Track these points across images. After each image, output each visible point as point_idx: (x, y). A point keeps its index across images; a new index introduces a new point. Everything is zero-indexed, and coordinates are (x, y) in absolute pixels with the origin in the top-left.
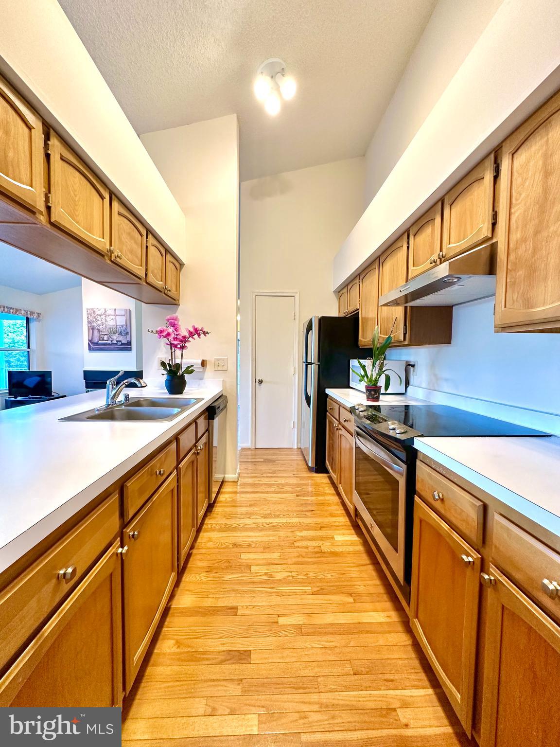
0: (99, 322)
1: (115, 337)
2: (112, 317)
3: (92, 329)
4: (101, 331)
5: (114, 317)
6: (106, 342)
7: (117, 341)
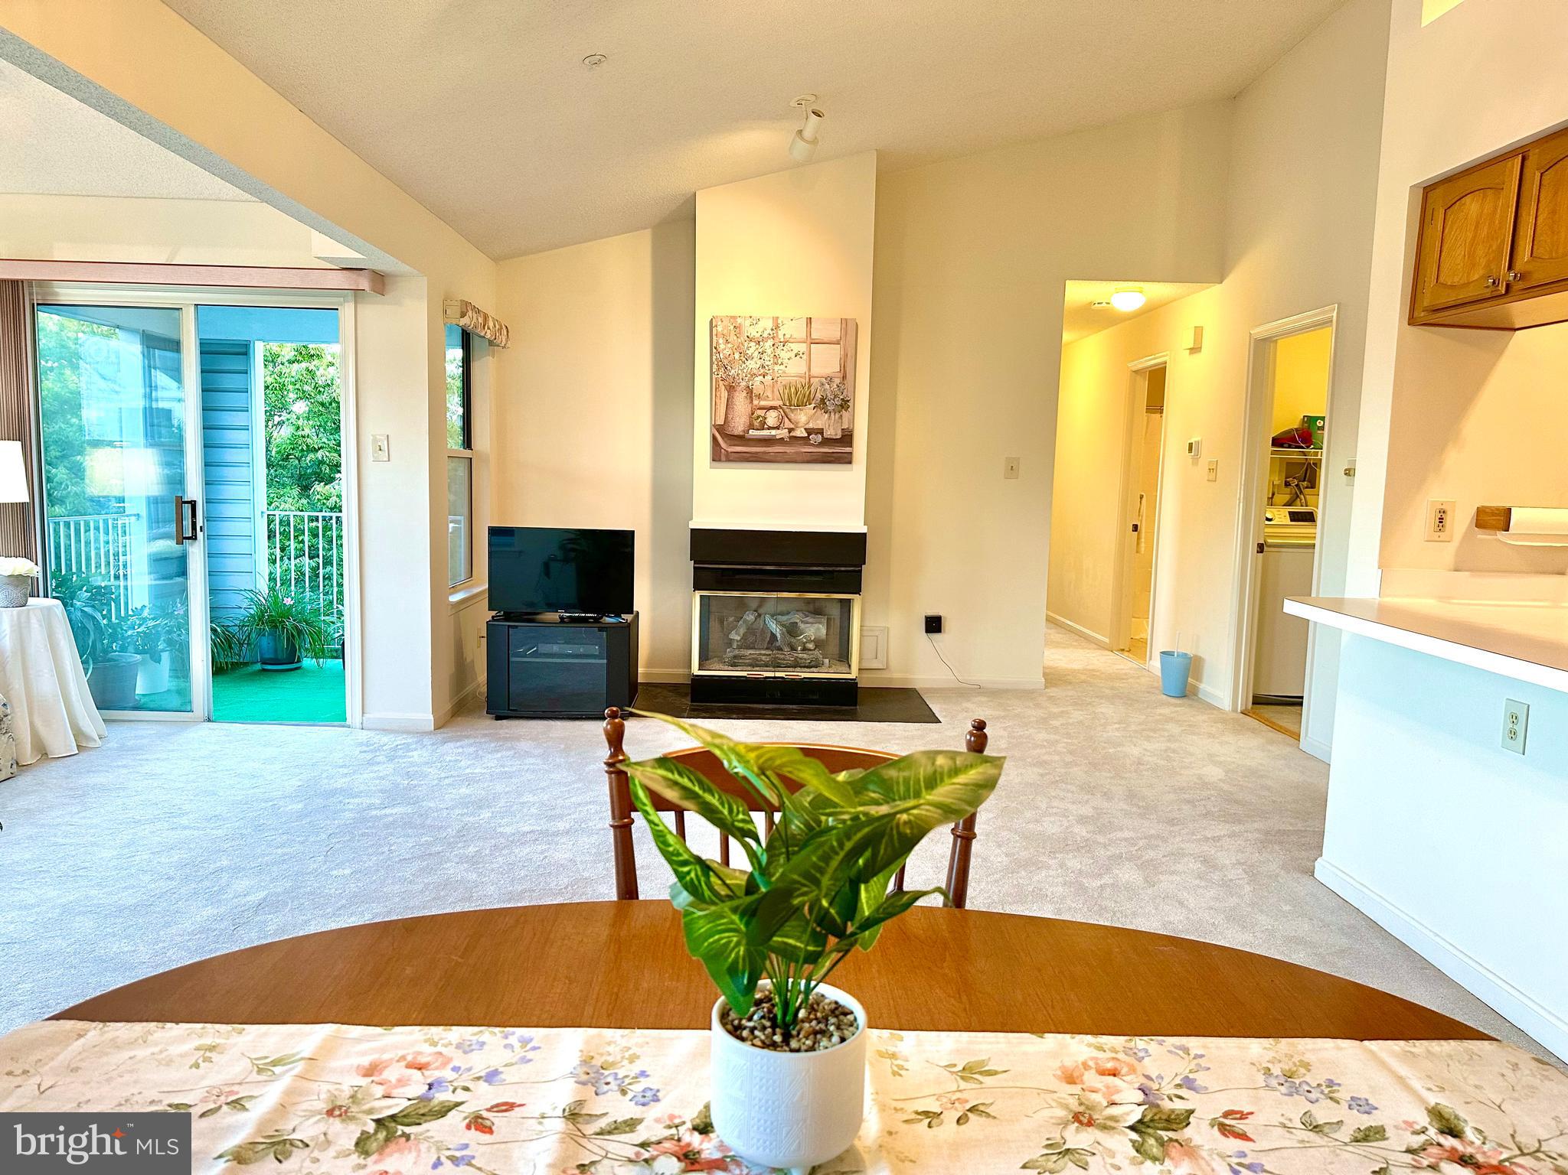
0: (752, 365)
1: (805, 418)
2: (796, 347)
3: (727, 385)
4: (759, 397)
5: (803, 347)
6: (773, 432)
7: (809, 431)
